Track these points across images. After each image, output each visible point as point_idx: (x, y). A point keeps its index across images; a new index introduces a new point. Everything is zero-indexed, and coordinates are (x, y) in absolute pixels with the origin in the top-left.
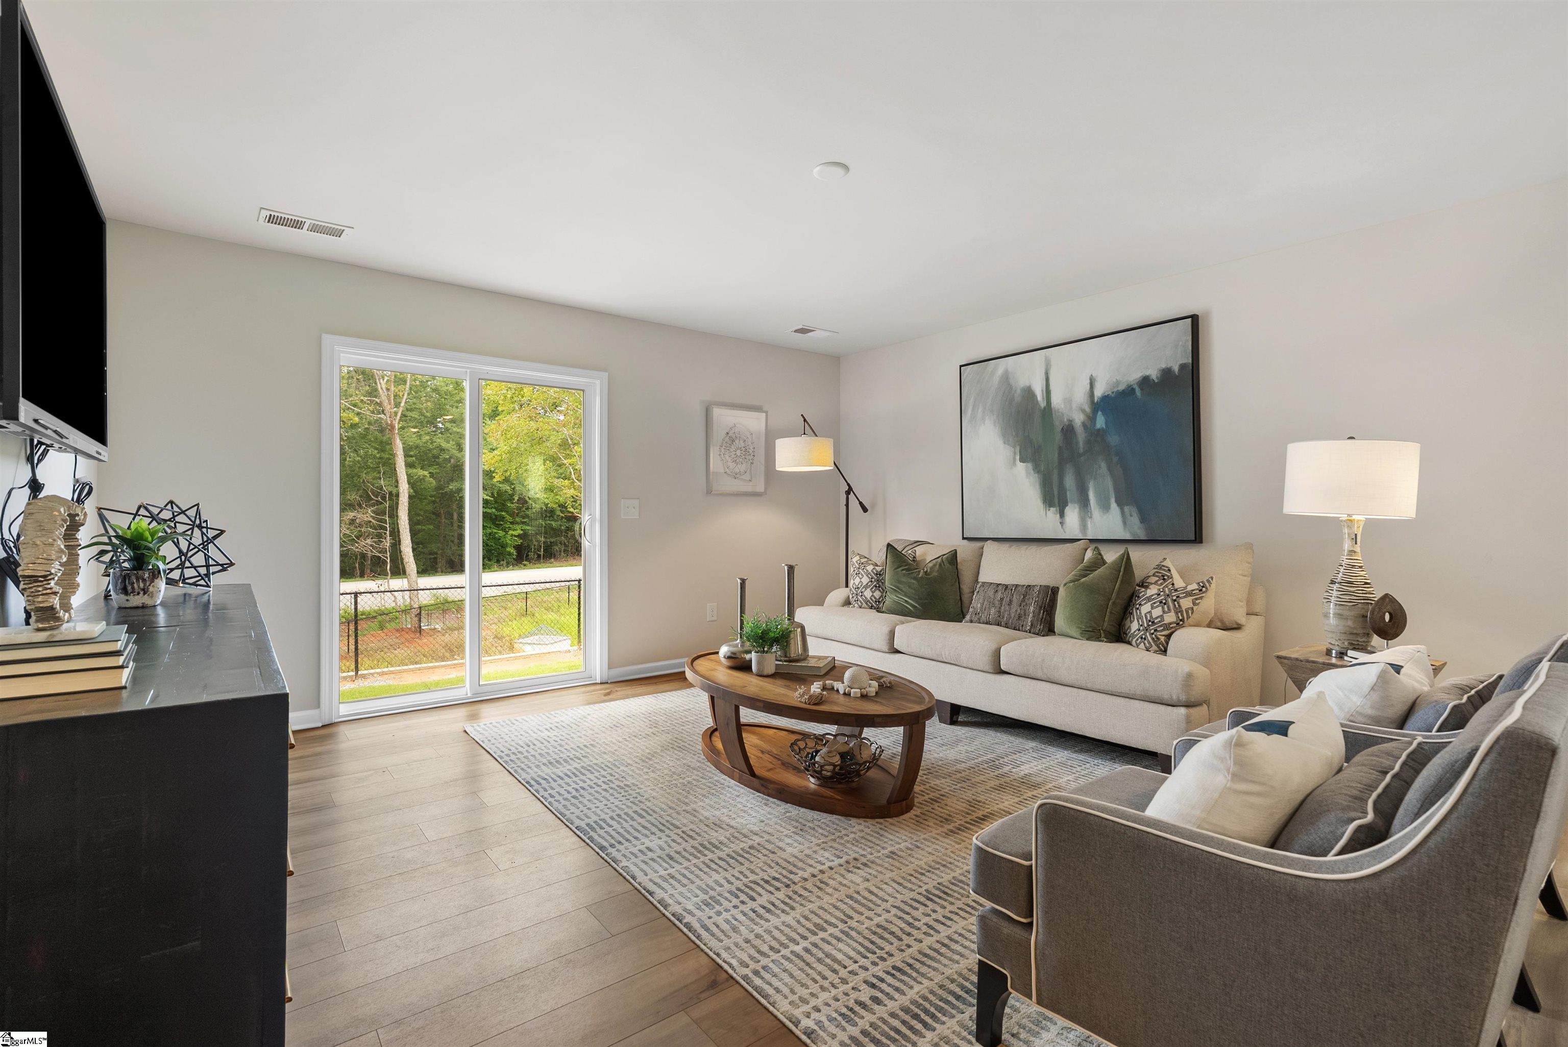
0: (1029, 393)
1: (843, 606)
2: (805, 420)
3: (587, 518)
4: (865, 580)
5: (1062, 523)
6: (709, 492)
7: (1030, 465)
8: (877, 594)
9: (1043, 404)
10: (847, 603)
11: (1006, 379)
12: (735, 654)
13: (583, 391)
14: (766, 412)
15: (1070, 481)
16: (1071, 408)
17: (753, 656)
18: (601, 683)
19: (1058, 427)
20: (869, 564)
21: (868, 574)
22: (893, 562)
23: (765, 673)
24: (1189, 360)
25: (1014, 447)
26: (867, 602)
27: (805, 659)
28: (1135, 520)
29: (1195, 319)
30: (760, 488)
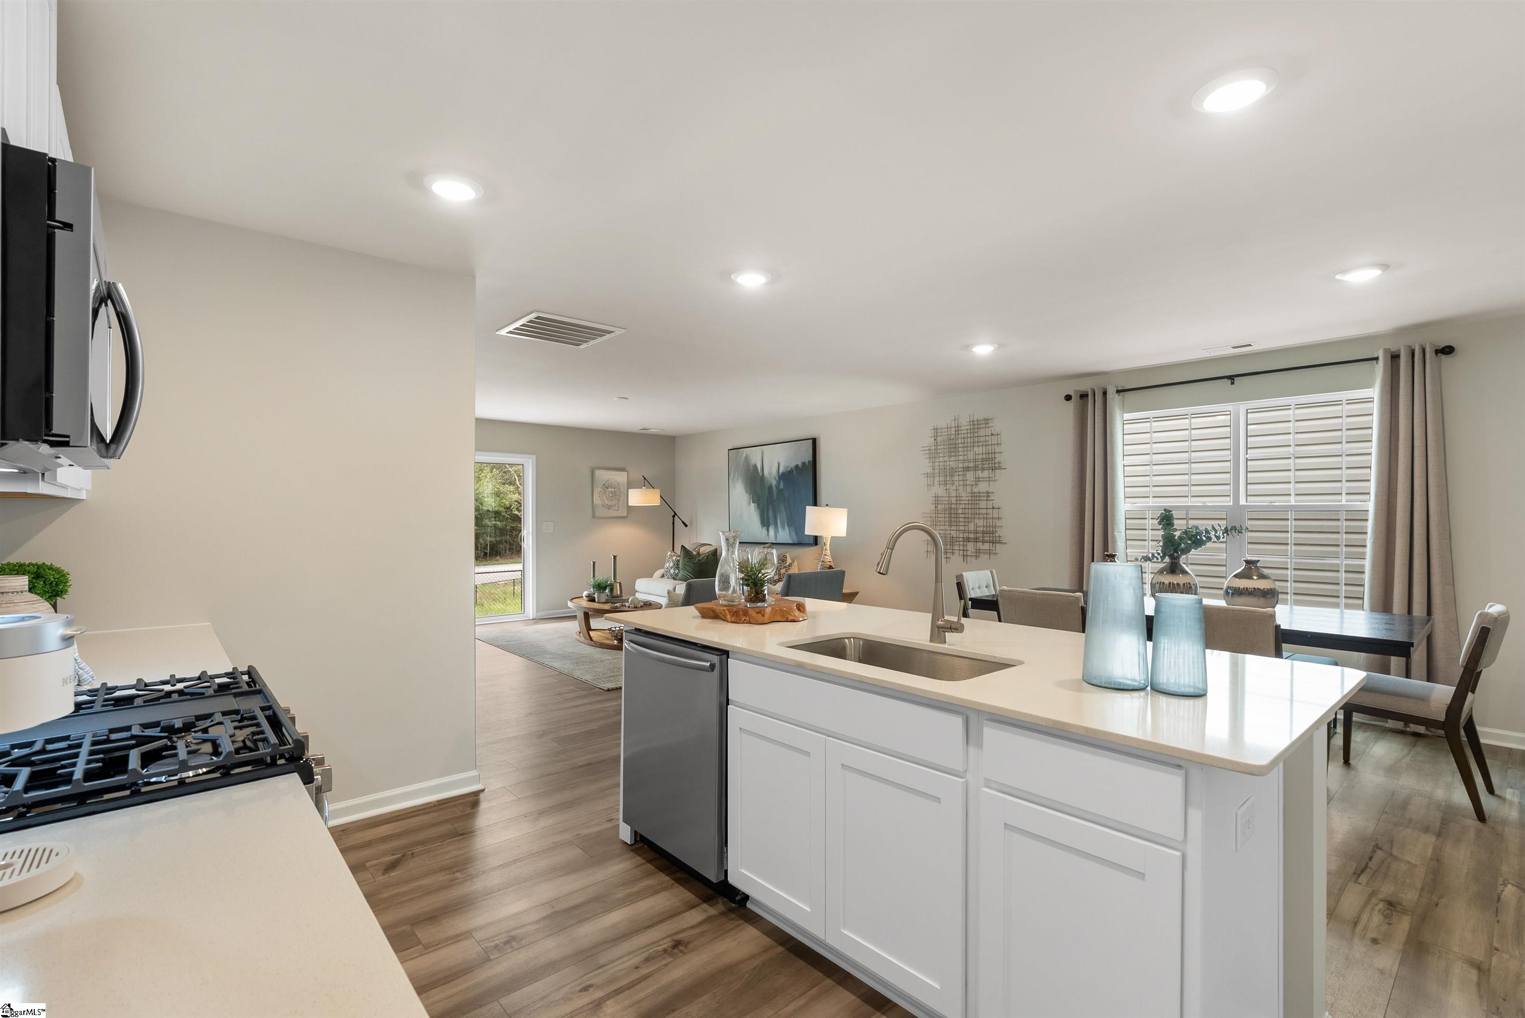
0: (755, 467)
1: (661, 578)
2: (645, 478)
3: (525, 532)
4: (671, 564)
5: (768, 535)
6: (594, 517)
7: (756, 504)
8: (677, 571)
9: (761, 474)
10: (663, 576)
11: (747, 458)
12: (589, 594)
13: (523, 465)
14: (628, 472)
15: (771, 514)
16: (771, 477)
17: (596, 596)
18: (533, 619)
19: (767, 486)
20: (675, 556)
21: (673, 561)
22: (684, 555)
23: (601, 601)
24: (811, 459)
25: (750, 495)
26: (671, 575)
27: (621, 597)
28: (793, 534)
29: (814, 441)
30: (625, 514)
